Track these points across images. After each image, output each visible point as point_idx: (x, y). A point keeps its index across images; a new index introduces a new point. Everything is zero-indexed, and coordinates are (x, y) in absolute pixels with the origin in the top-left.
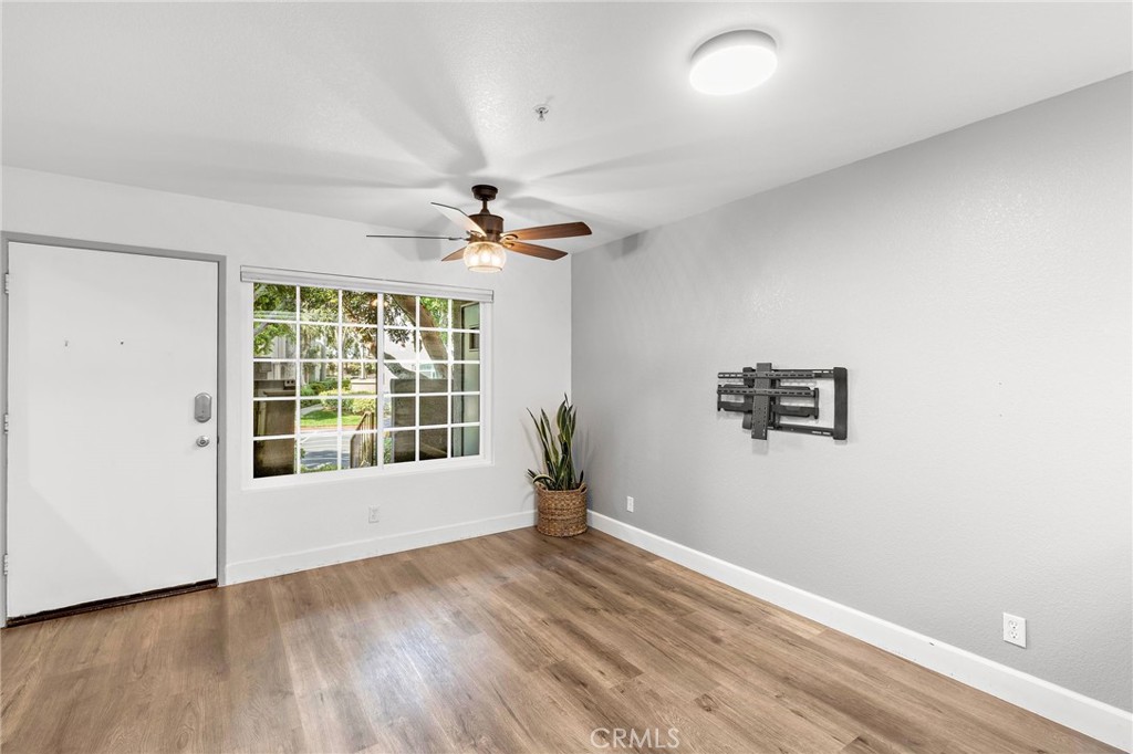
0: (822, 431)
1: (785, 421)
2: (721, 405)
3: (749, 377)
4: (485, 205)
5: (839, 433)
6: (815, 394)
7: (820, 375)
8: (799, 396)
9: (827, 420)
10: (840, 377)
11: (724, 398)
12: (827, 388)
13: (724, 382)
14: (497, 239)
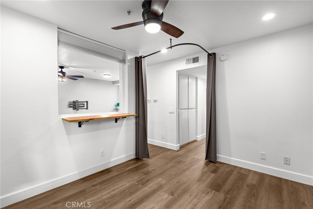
0: (85, 109)
1: (79, 108)
2: (69, 107)
3: (74, 102)
4: (62, 70)
5: (87, 109)
6: (84, 104)
7: (84, 102)
8: (82, 105)
9: (85, 107)
10: (87, 102)
11: (70, 105)
12: (85, 103)
13: (70, 103)
14: (65, 76)
